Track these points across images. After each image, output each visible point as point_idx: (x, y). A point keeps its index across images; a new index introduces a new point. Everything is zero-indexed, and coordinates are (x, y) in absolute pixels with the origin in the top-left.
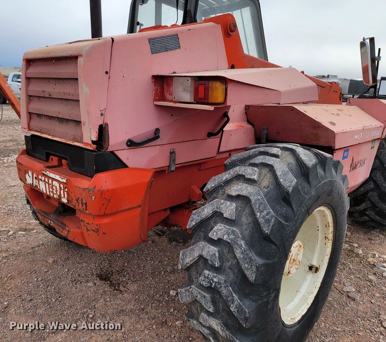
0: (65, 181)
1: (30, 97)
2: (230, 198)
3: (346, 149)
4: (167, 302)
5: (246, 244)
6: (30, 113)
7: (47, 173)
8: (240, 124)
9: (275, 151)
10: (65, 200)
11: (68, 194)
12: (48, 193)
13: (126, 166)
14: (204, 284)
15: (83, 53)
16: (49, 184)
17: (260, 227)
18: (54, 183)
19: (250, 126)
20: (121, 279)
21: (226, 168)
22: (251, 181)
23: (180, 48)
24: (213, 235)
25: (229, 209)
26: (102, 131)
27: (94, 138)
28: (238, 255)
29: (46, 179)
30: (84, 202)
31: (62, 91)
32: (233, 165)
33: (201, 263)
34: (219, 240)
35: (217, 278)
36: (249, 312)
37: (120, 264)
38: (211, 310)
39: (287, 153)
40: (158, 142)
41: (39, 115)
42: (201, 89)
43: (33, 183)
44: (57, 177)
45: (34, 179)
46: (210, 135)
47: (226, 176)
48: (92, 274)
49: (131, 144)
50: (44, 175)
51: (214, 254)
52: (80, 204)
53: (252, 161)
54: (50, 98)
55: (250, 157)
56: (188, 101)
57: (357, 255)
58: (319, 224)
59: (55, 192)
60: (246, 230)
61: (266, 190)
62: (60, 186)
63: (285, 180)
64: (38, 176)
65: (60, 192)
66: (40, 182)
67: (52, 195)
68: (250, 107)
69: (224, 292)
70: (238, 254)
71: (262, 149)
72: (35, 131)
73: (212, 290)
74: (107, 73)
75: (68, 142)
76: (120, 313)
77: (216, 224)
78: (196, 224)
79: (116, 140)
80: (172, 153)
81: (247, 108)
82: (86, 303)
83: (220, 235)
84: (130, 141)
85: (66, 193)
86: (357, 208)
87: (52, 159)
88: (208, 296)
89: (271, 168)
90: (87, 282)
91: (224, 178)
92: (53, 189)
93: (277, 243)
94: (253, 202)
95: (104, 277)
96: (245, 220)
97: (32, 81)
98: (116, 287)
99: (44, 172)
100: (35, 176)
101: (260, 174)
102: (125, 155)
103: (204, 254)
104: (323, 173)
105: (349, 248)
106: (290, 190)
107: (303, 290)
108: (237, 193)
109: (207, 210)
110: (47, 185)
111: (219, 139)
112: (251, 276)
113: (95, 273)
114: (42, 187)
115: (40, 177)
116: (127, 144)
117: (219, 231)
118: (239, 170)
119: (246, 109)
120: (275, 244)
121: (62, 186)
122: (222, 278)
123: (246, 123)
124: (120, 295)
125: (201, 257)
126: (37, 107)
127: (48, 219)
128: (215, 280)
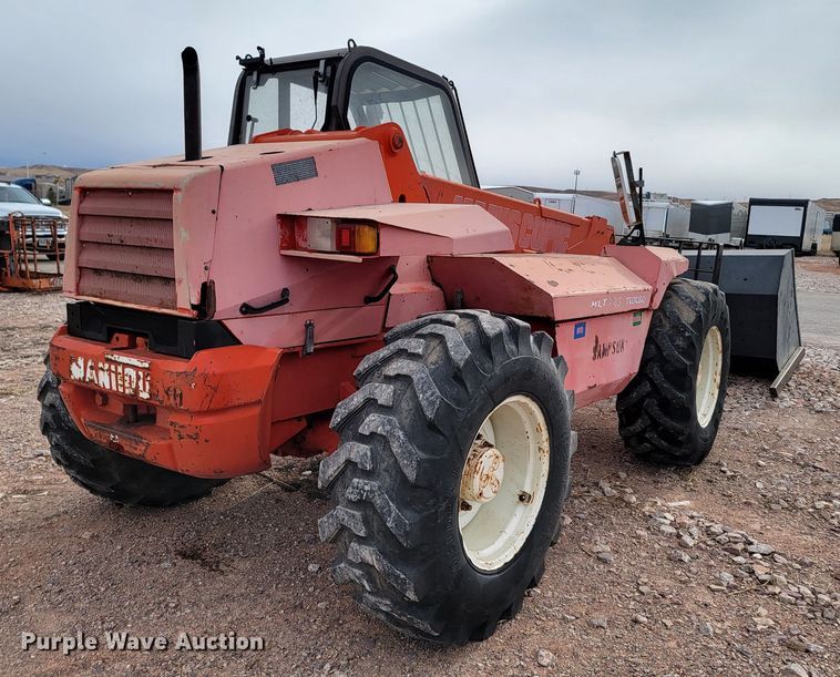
0: (147, 365)
1: (82, 244)
2: (388, 379)
3: (580, 322)
4: (304, 581)
5: (406, 435)
6: (80, 268)
7: (116, 357)
8: (420, 284)
9: (450, 317)
10: (145, 395)
11: (151, 385)
12: (114, 388)
13: (239, 343)
14: (352, 497)
15: (182, 186)
16: (117, 373)
17: (422, 410)
18: (127, 370)
19: (436, 289)
20: (220, 556)
21: (386, 342)
22: (414, 356)
23: (317, 175)
24: (364, 430)
25: (384, 393)
26: (207, 291)
27: (195, 300)
28: (394, 450)
29: (113, 368)
30: (178, 392)
31: (145, 235)
32: (396, 337)
33: (348, 473)
34: (373, 434)
35: (368, 485)
36: (410, 524)
37: (217, 534)
38: (362, 534)
39: (467, 321)
40: (286, 308)
41: (97, 271)
42: (346, 235)
43: (84, 378)
44: (134, 362)
45: (88, 369)
46: (368, 300)
47: (383, 353)
48: (168, 551)
49: (247, 310)
50: (108, 360)
51: (366, 454)
52: (172, 398)
53: (419, 332)
54: (122, 245)
55: (419, 327)
56: (329, 250)
57: (628, 504)
58: (528, 427)
59: (127, 385)
60: (406, 418)
61: (433, 367)
62: (137, 375)
63: (456, 353)
64: (96, 364)
65: (137, 384)
66: (101, 372)
67: (121, 390)
68: (434, 259)
69: (378, 502)
70: (396, 449)
71: (435, 317)
72: (88, 296)
73: (363, 504)
74: (214, 212)
75: (152, 309)
76: (222, 598)
77: (367, 415)
78: (342, 420)
79: (226, 304)
80: (309, 326)
81: (430, 260)
82: (161, 590)
83: (372, 429)
84: (245, 305)
85: (147, 383)
86: (632, 428)
87: (117, 339)
88: (357, 514)
89: (440, 338)
90: (160, 562)
91: (381, 355)
92: (124, 381)
93: (446, 433)
94: (415, 381)
95: (190, 555)
96: (405, 405)
97: (88, 219)
98: (212, 566)
99: (109, 357)
100: (90, 364)
101: (426, 347)
102: (237, 327)
103: (353, 457)
104: (514, 347)
105: (618, 495)
106: (462, 364)
107: (510, 530)
108: (396, 372)
109: (357, 399)
110: (113, 375)
111: (383, 308)
112: (411, 474)
113: (173, 549)
114: (104, 380)
115: (101, 365)
116: (241, 310)
117: (372, 423)
118: (401, 343)
119: (428, 262)
120: (443, 435)
121: (141, 373)
122: (376, 484)
123: (430, 283)
124: (222, 577)
125: (348, 462)
126: (94, 258)
127: (109, 433)
128: (367, 488)
